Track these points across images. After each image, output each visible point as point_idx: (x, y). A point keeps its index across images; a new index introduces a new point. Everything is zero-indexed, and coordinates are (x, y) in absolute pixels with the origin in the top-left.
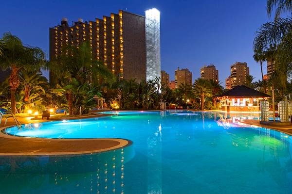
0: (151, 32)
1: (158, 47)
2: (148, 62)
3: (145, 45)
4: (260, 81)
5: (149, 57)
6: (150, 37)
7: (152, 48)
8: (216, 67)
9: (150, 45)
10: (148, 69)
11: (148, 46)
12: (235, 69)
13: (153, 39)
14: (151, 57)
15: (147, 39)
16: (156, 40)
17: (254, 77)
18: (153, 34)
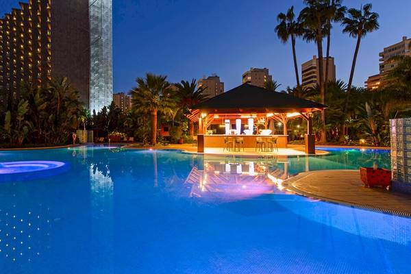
0: (96, 14)
1: (107, 37)
2: (92, 65)
3: (88, 38)
4: (289, 90)
5: (93, 56)
6: (96, 23)
7: (98, 40)
8: (220, 79)
9: (96, 36)
10: (93, 76)
11: (93, 37)
12: (249, 78)
13: (100, 24)
14: (97, 55)
15: (92, 26)
16: (104, 27)
17: (277, 84)
18: (99, 16)
